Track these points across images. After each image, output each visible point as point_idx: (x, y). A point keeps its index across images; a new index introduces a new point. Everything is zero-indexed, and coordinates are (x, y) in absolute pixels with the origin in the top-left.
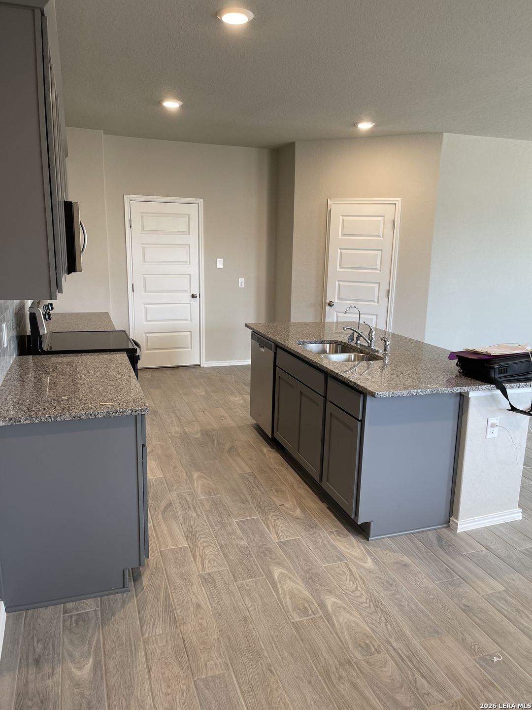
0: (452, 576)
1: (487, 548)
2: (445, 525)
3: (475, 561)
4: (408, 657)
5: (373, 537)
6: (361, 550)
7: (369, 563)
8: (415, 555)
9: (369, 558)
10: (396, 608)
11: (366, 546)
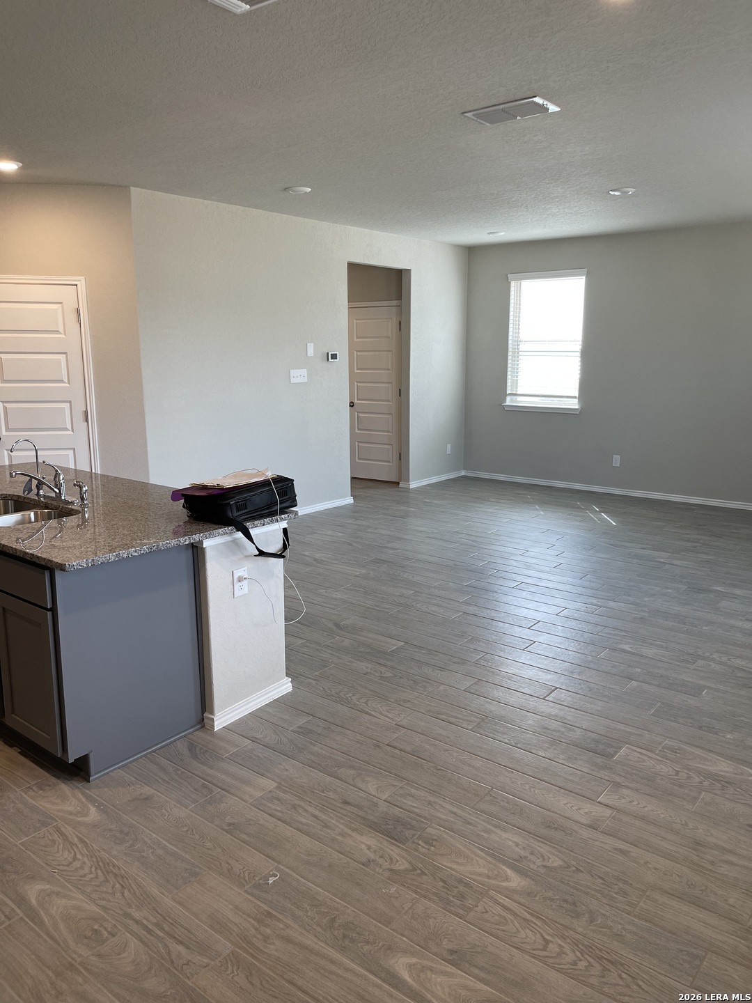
0: (211, 791)
1: (254, 740)
2: (199, 726)
3: (240, 762)
4: (157, 925)
5: (96, 774)
6: (79, 800)
7: (93, 814)
8: (160, 780)
9: (91, 807)
10: (136, 863)
11: (87, 791)
